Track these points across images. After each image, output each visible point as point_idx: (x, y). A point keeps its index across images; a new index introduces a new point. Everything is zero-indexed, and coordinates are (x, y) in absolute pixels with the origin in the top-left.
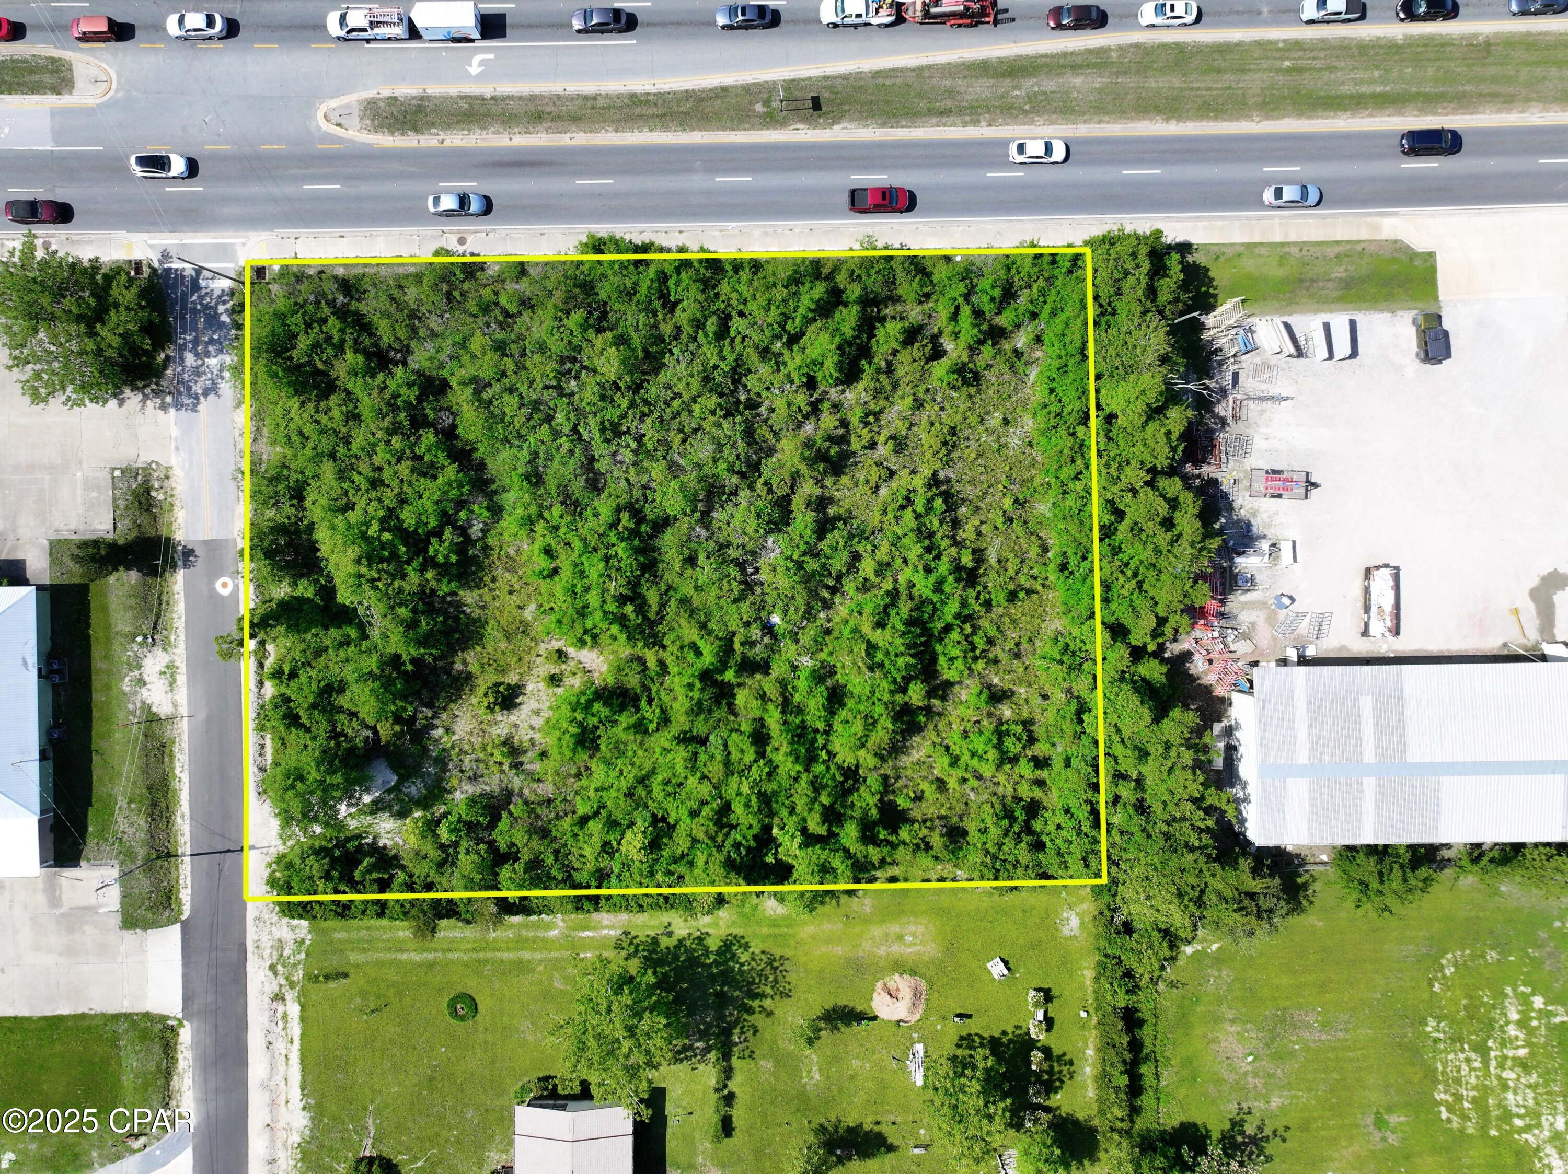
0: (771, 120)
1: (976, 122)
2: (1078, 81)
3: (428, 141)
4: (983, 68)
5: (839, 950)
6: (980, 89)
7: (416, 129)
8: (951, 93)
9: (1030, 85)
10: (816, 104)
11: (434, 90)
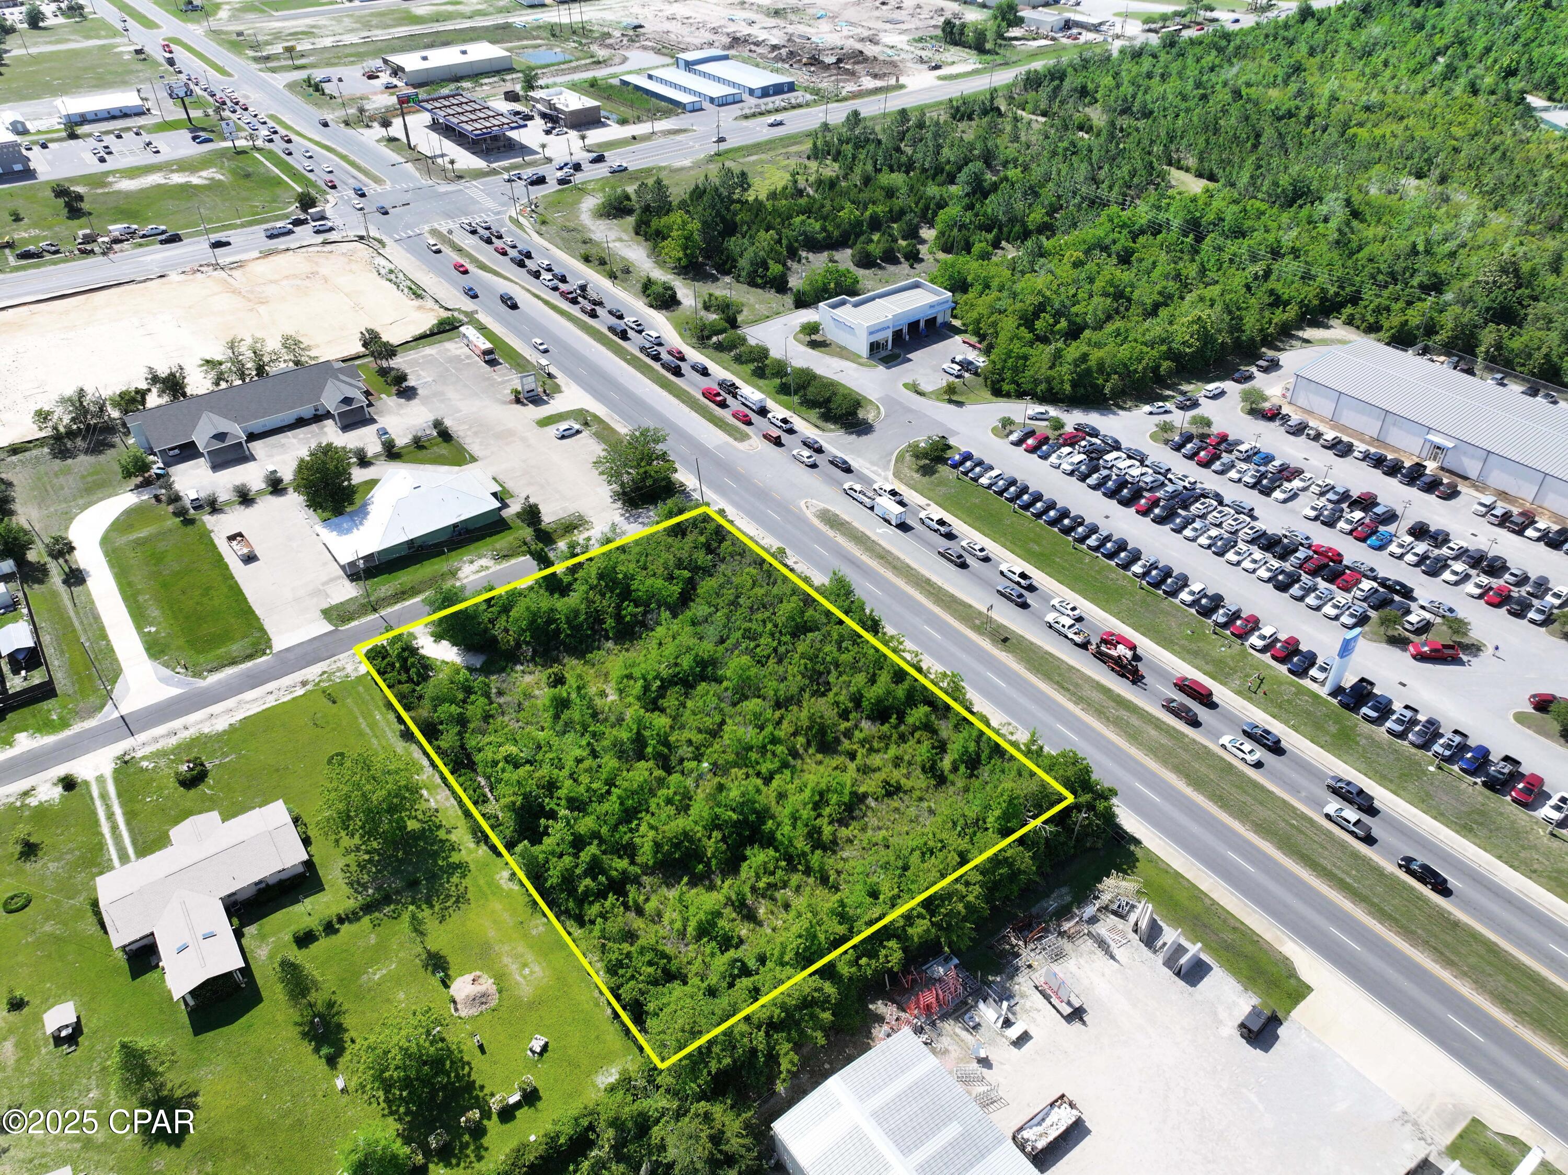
0: (978, 629)
1: (1076, 703)
2: (1153, 733)
3: (831, 533)
4: (1107, 691)
5: (492, 934)
6: (1096, 696)
7: (832, 527)
8: (1077, 685)
9: (1124, 714)
10: (1005, 640)
11: (855, 524)
